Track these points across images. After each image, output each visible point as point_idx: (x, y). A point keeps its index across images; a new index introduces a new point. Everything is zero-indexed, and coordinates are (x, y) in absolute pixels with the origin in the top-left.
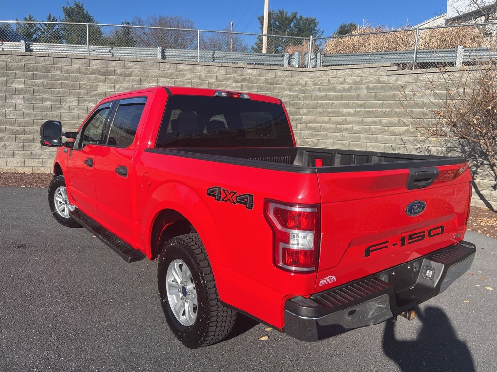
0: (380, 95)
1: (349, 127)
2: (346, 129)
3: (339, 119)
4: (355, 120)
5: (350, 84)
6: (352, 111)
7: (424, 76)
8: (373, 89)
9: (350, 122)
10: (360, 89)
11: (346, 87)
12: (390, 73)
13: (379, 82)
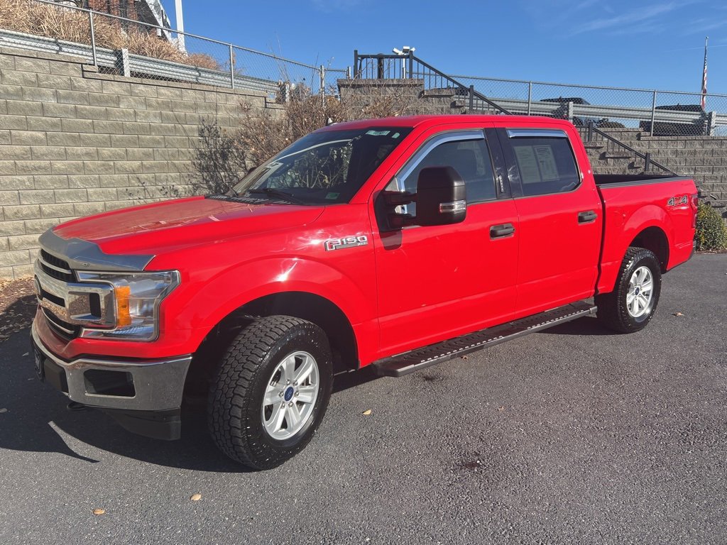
0: (82, 109)
1: (43, 163)
2: (36, 169)
3: (18, 149)
4: (52, 152)
5: (15, 83)
6: (41, 135)
7: (141, 87)
8: (66, 97)
9: (42, 155)
10: (41, 95)
11: (11, 88)
12: (87, 75)
13: (73, 87)
